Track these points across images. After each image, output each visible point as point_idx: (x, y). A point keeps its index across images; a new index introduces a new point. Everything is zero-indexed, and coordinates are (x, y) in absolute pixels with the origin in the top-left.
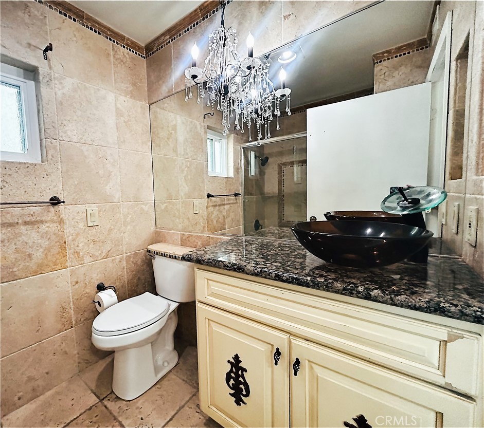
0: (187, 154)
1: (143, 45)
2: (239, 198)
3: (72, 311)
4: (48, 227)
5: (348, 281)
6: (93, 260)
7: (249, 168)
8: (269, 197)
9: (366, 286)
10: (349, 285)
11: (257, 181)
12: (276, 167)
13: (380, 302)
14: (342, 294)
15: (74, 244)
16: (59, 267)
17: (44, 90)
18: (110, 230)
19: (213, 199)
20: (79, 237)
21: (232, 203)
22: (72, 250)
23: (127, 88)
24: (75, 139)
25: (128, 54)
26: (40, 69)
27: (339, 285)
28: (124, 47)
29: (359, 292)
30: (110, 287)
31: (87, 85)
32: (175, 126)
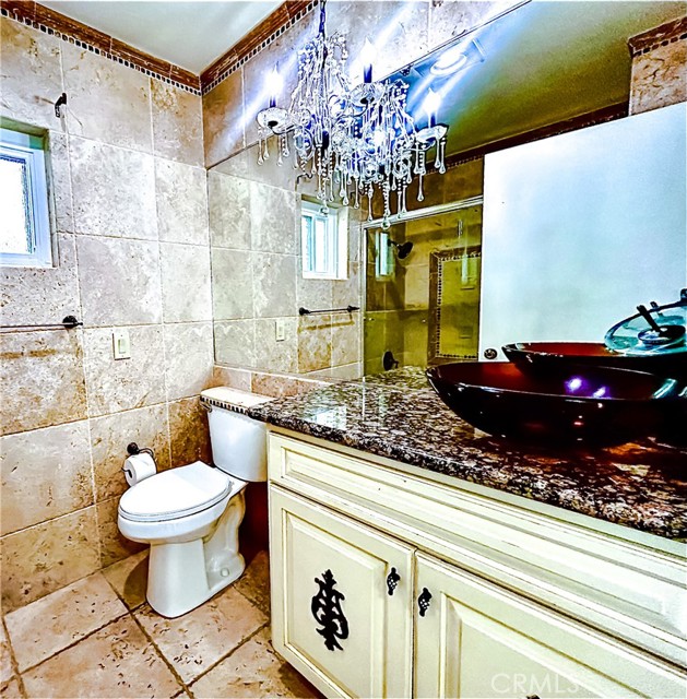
0: (267, 244)
1: (198, 75)
2: (356, 316)
3: (93, 481)
4: (62, 360)
5: (520, 469)
6: (122, 409)
7: (377, 264)
8: (413, 313)
9: (552, 481)
10: (518, 477)
11: (390, 285)
12: (427, 261)
13: (575, 510)
14: (505, 490)
15: (96, 385)
16: (75, 417)
17: (56, 163)
18: (147, 365)
19: (310, 317)
20: (103, 375)
21: (344, 324)
22: (94, 394)
23: (173, 145)
24: (97, 231)
25: (174, 91)
26: (51, 132)
27: (501, 476)
28: (168, 81)
29: (537, 491)
30: (146, 451)
31: (114, 148)
32: (248, 199)
